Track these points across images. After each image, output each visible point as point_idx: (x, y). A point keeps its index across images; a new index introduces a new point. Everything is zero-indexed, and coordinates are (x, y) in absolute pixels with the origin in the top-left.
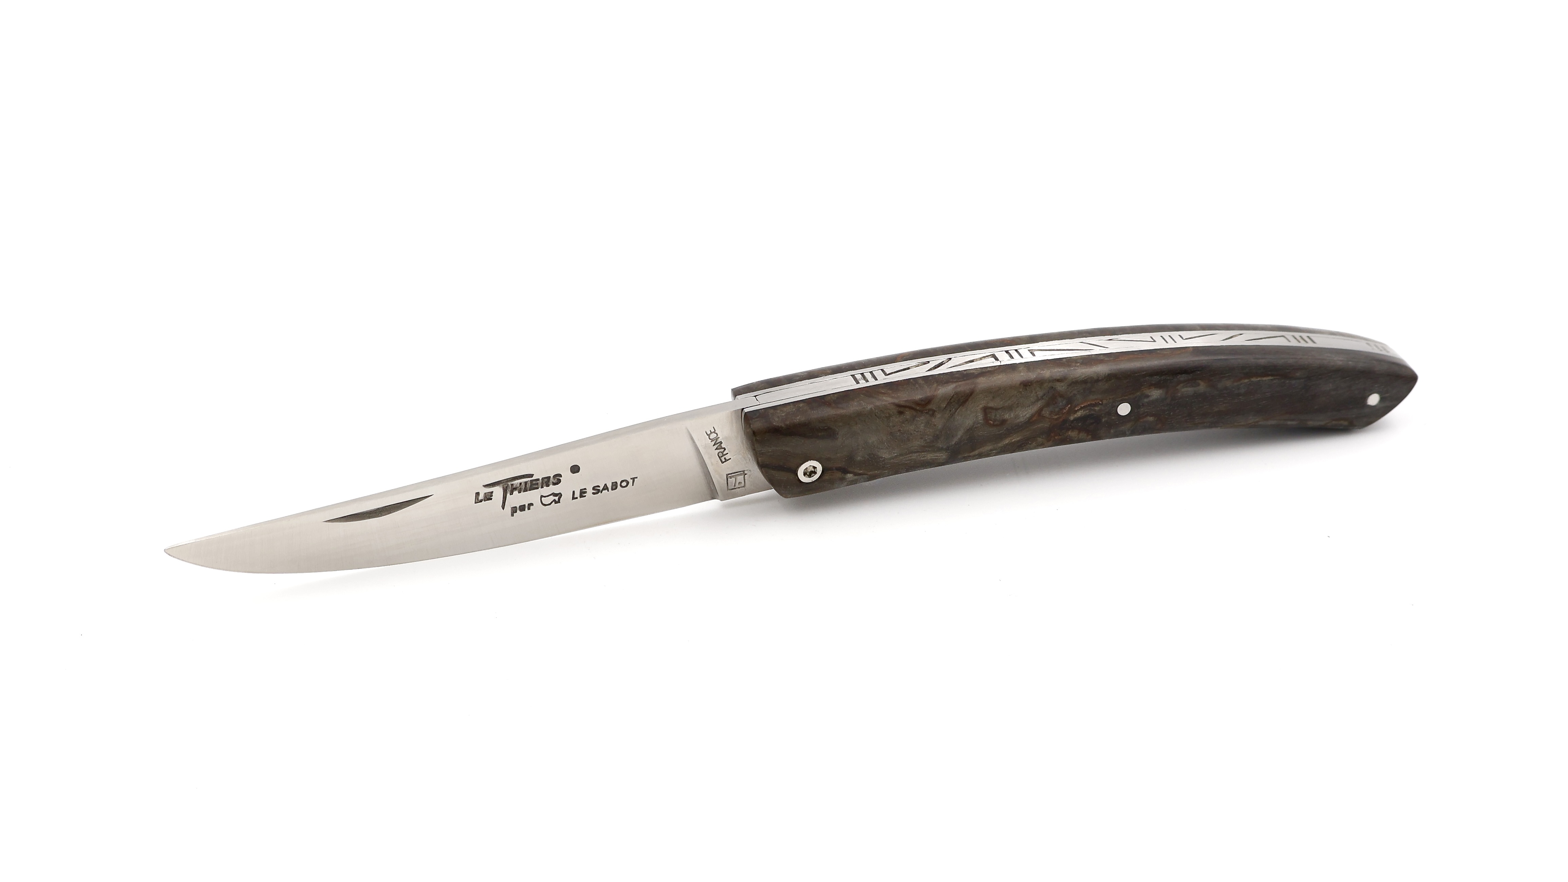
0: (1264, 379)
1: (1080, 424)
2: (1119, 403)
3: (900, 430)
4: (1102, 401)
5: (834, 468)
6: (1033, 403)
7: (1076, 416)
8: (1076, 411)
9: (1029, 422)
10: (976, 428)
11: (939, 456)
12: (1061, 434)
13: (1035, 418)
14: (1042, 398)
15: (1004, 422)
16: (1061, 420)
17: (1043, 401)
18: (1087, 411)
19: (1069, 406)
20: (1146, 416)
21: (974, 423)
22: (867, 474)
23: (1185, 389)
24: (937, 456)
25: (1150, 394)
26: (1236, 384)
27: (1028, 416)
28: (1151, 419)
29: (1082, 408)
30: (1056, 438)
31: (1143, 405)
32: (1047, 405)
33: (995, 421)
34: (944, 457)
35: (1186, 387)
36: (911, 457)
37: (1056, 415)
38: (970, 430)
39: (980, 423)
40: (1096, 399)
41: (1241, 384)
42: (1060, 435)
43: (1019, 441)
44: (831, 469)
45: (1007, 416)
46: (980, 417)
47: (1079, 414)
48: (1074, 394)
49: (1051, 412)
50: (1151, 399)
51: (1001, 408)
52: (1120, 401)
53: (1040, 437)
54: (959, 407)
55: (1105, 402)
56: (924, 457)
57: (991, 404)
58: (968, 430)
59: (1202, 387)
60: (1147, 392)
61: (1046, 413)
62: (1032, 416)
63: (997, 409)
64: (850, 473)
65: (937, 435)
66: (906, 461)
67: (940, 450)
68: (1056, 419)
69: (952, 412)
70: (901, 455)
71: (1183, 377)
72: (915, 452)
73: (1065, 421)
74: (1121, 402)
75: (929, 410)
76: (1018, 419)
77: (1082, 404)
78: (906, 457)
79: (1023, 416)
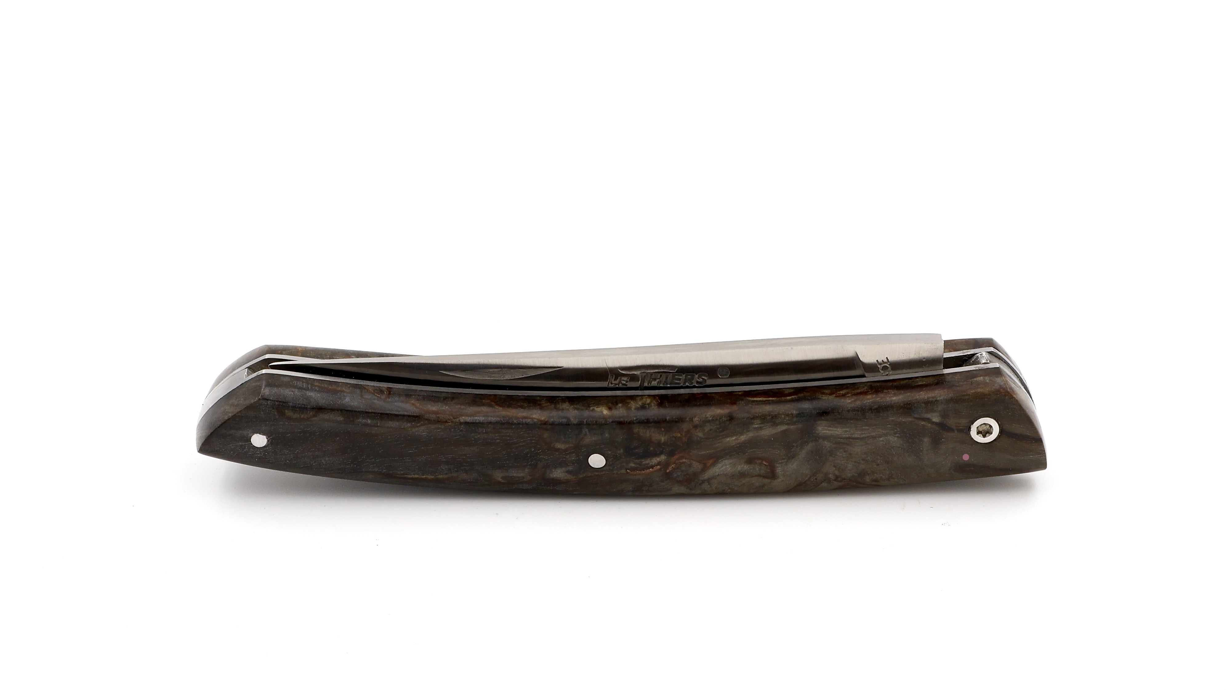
0: (416, 476)
1: (652, 449)
2: (605, 469)
3: (878, 465)
4: (627, 473)
5: (956, 431)
6: (714, 477)
7: (658, 459)
8: (659, 464)
9: (717, 458)
10: (783, 459)
11: (826, 430)
12: (674, 439)
13: (711, 461)
14: (703, 482)
15: (750, 461)
16: (676, 457)
17: (701, 479)
18: (644, 463)
19: (668, 471)
20: (566, 450)
21: (786, 464)
22: (915, 418)
23: (521, 475)
24: (829, 430)
25: (566, 474)
26: (455, 475)
27: (720, 465)
28: (559, 446)
29: (652, 467)
30: (679, 435)
31: (573, 464)
32: (696, 475)
33: (761, 464)
34: (820, 428)
35: (518, 477)
36: (862, 434)
37: (683, 463)
38: (791, 457)
39: (779, 464)
40: (635, 475)
41: (446, 474)
42: (675, 437)
43: (727, 436)
44: (960, 431)
45: (746, 467)
46: (779, 470)
47: (655, 460)
48: (663, 482)
49: (690, 466)
50: (564, 469)
51: (754, 476)
52: (602, 471)
53: (700, 438)
54: (805, 481)
55: (623, 471)
56: (846, 431)
57: (766, 481)
58: (793, 458)
59: (498, 475)
60: (569, 477)
61: (697, 466)
62: (714, 464)
63: (759, 476)
64: (936, 424)
65: (831, 455)
66: (867, 429)
67: (826, 438)
68: (682, 458)
69: (814, 478)
70: (874, 437)
71: (525, 486)
72: (857, 438)
73: (671, 454)
74: (601, 469)
75: (841, 481)
76: (731, 463)
77: (652, 472)
78: (869, 435)
79: (726, 465)
